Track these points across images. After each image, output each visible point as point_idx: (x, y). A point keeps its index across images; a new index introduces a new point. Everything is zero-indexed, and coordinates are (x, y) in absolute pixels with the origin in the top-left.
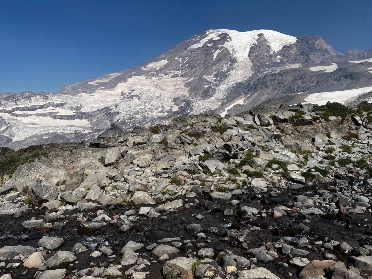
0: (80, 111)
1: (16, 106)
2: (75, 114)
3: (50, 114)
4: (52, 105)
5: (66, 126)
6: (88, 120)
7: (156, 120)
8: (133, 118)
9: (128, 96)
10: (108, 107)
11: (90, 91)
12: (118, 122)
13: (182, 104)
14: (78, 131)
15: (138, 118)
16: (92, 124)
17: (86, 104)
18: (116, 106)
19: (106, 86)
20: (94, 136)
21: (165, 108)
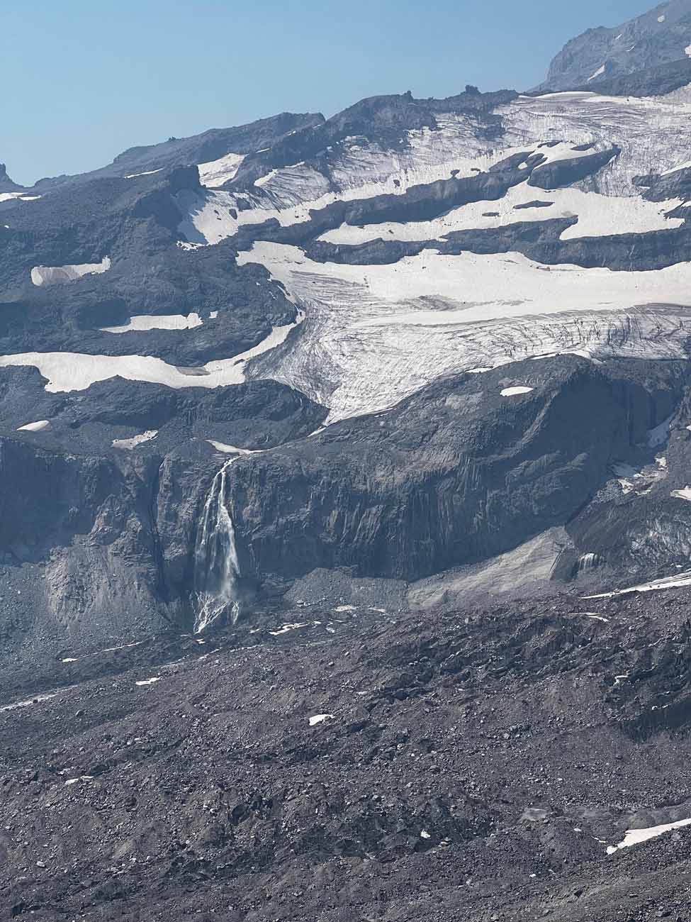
1: (328, 199)
3: (521, 237)
4: (528, 172)
5: (630, 310)
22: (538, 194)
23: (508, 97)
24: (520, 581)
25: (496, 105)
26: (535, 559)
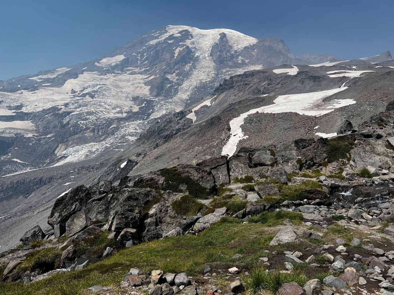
0: (21, 110)
2: (14, 114)
6: (31, 122)
7: (114, 121)
8: (86, 119)
9: (79, 94)
10: (56, 106)
11: (33, 87)
12: (68, 123)
13: (142, 104)
14: (20, 134)
15: (93, 119)
16: (37, 126)
17: (28, 103)
18: (66, 105)
19: (52, 82)
20: (39, 140)
21: (124, 108)
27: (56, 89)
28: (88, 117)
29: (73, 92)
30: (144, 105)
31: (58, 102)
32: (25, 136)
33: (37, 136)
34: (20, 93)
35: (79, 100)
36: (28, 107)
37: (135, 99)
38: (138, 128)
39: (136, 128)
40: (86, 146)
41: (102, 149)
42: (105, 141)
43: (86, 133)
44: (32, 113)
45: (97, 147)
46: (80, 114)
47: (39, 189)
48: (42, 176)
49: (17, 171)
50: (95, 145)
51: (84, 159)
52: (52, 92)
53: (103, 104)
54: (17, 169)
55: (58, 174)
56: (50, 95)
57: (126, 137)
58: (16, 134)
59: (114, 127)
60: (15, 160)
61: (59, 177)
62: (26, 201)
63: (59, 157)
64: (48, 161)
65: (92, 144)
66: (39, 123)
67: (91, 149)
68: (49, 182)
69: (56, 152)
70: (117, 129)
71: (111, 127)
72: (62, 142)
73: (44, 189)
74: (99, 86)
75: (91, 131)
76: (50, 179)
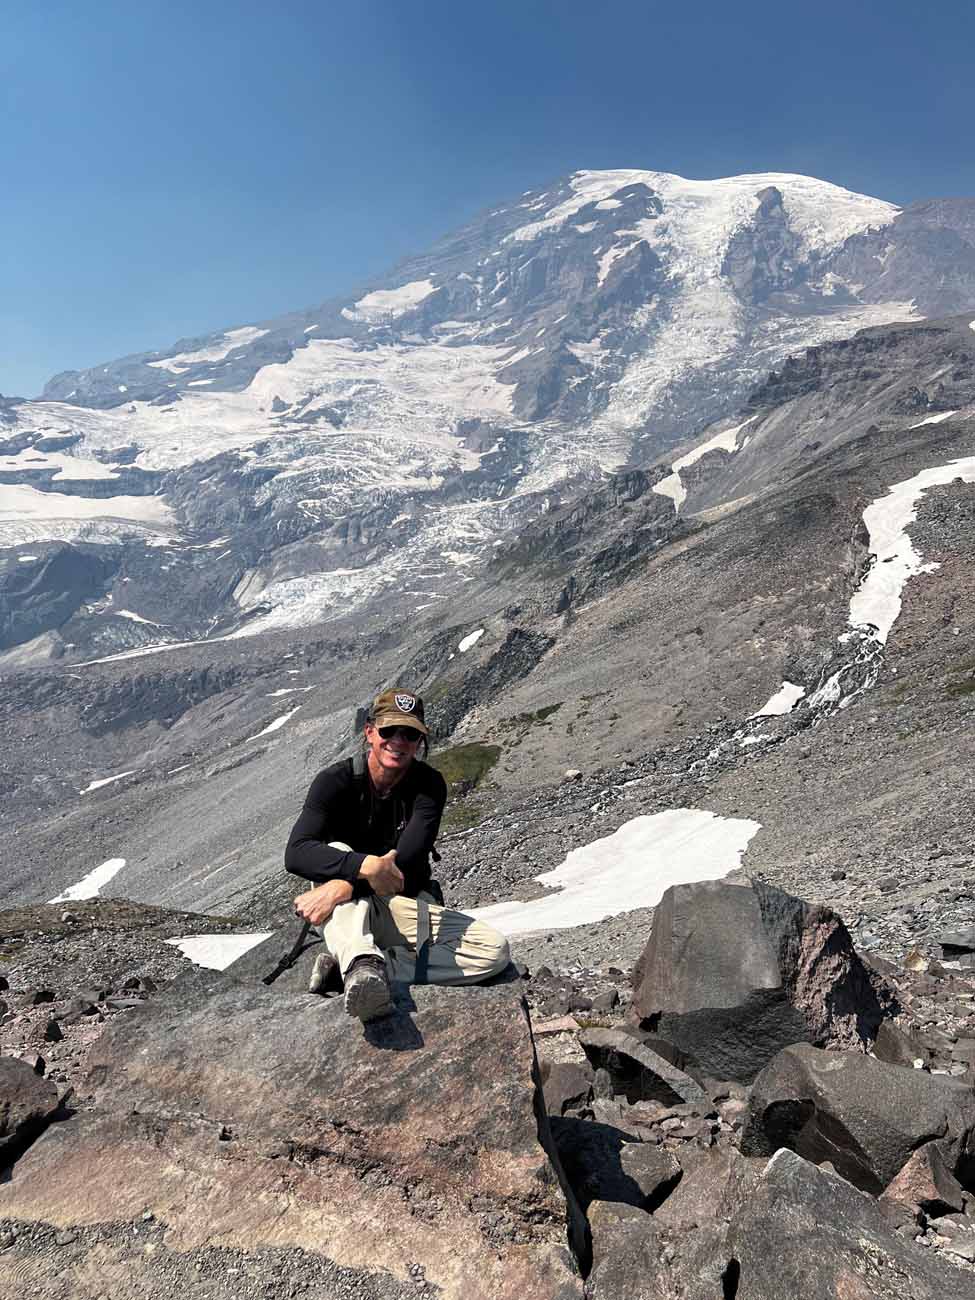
0: (134, 465)
2: (116, 476)
3: (29, 477)
4: (33, 443)
5: (92, 519)
6: (163, 500)
7: (403, 503)
8: (323, 495)
9: (296, 412)
10: (231, 451)
11: (164, 393)
12: (268, 505)
13: (491, 446)
14: (134, 536)
15: (340, 494)
16: (180, 514)
17: (151, 442)
18: (261, 448)
19: (217, 375)
20: (189, 556)
21: (433, 460)
22: (39, 454)
23: (20, 401)
24: (32, 658)
25: (12, 405)
26: (40, 647)
27: (227, 396)
28: (327, 487)
29: (279, 405)
30: (495, 449)
31: (236, 439)
32: (148, 544)
33: (181, 545)
34: (130, 412)
35: (296, 432)
36: (153, 454)
37: (468, 429)
38: (478, 525)
39: (472, 526)
40: (325, 580)
41: (373, 588)
42: (380, 563)
43: (322, 538)
44: (164, 474)
45: (355, 584)
46: (304, 478)
47: (199, 706)
48: (208, 665)
49: (133, 647)
50: (350, 576)
51: (322, 621)
52: (215, 406)
53: (369, 445)
54: (131, 640)
55: (249, 661)
56: (213, 415)
57: (443, 554)
58: (125, 537)
59: (406, 522)
60: (126, 613)
61: (255, 671)
62: (168, 736)
63: (248, 610)
64: (214, 620)
65: (341, 571)
66: (184, 505)
67: (338, 590)
68: (229, 684)
69: (236, 594)
70: (414, 526)
71: (394, 522)
72: (253, 564)
73: (215, 703)
74: (355, 388)
75: (336, 533)
76: (231, 678)
